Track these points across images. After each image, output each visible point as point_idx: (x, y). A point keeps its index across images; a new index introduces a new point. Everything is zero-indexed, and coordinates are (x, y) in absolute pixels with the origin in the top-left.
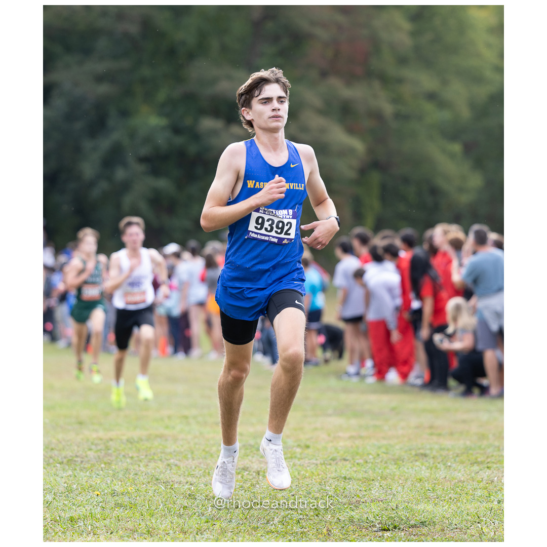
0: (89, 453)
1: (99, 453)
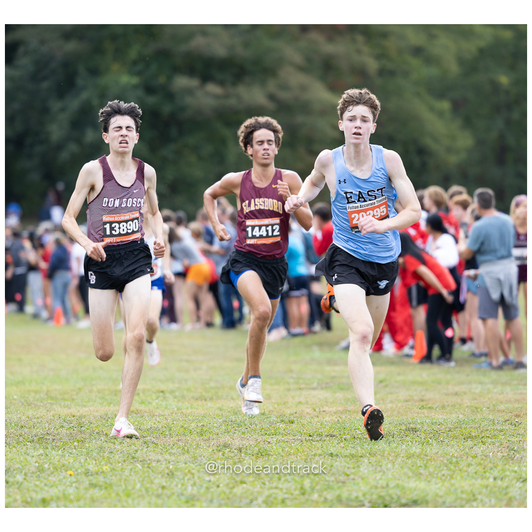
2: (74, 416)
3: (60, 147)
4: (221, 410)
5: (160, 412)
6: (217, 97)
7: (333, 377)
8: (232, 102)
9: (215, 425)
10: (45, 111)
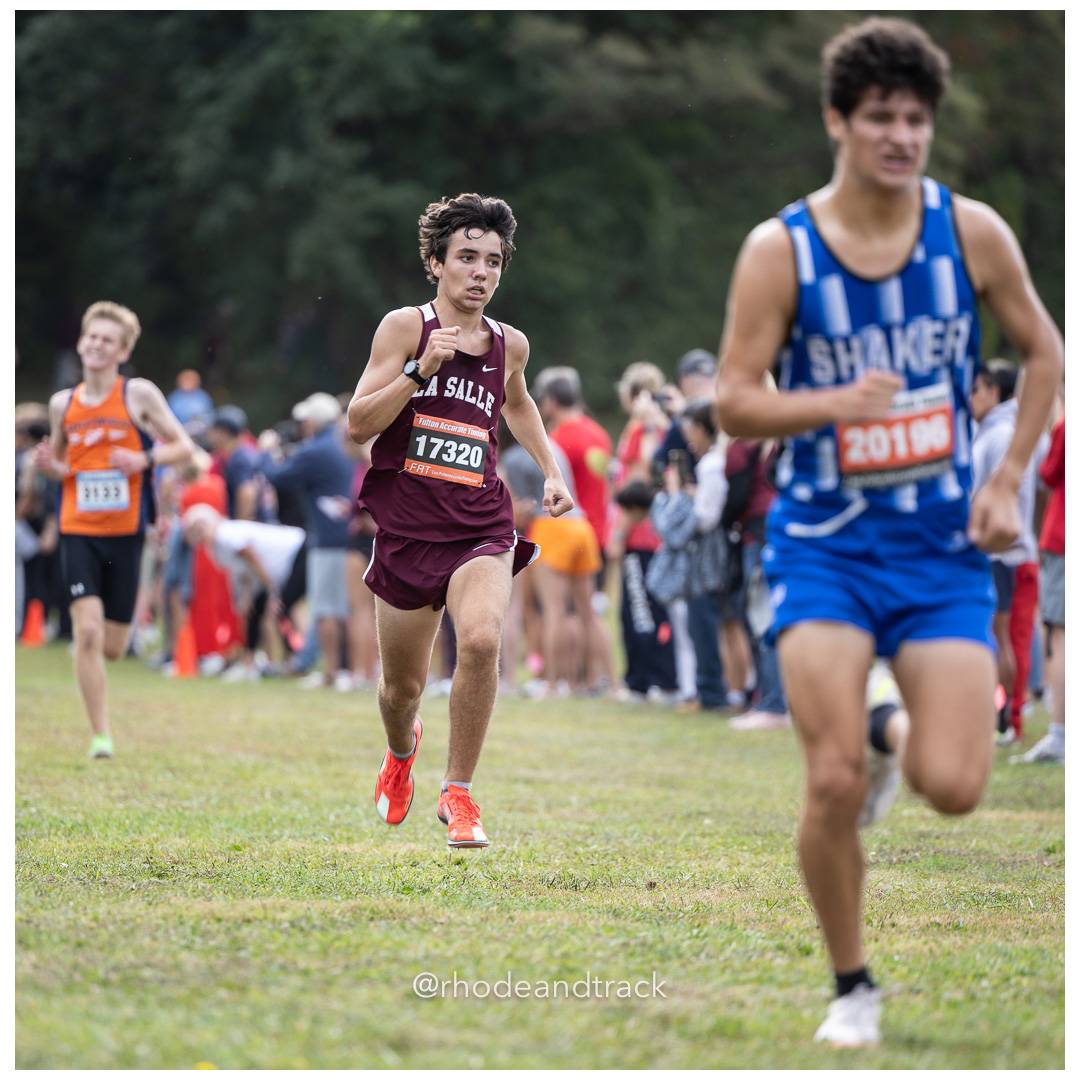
0: (184, 955)
1: (212, 958)
2: (219, 920)
3: (203, 196)
4: (616, 914)
5: (452, 916)
6: (628, 71)
7: (923, 835)
8: (671, 86)
9: (600, 954)
10: (166, 96)
